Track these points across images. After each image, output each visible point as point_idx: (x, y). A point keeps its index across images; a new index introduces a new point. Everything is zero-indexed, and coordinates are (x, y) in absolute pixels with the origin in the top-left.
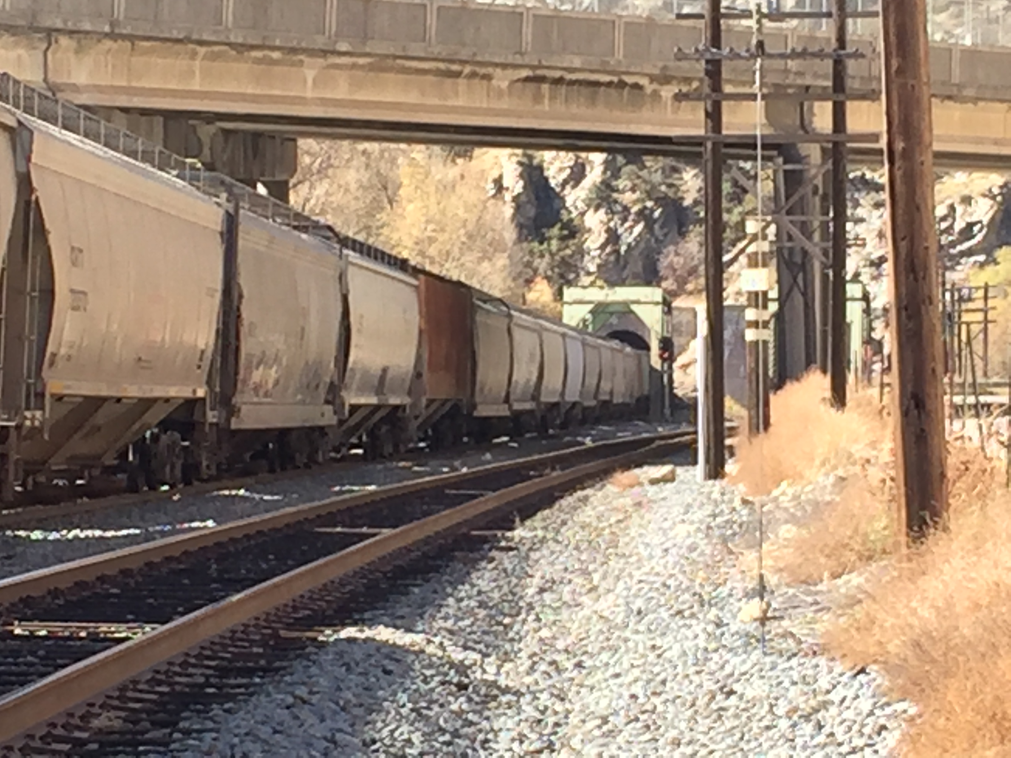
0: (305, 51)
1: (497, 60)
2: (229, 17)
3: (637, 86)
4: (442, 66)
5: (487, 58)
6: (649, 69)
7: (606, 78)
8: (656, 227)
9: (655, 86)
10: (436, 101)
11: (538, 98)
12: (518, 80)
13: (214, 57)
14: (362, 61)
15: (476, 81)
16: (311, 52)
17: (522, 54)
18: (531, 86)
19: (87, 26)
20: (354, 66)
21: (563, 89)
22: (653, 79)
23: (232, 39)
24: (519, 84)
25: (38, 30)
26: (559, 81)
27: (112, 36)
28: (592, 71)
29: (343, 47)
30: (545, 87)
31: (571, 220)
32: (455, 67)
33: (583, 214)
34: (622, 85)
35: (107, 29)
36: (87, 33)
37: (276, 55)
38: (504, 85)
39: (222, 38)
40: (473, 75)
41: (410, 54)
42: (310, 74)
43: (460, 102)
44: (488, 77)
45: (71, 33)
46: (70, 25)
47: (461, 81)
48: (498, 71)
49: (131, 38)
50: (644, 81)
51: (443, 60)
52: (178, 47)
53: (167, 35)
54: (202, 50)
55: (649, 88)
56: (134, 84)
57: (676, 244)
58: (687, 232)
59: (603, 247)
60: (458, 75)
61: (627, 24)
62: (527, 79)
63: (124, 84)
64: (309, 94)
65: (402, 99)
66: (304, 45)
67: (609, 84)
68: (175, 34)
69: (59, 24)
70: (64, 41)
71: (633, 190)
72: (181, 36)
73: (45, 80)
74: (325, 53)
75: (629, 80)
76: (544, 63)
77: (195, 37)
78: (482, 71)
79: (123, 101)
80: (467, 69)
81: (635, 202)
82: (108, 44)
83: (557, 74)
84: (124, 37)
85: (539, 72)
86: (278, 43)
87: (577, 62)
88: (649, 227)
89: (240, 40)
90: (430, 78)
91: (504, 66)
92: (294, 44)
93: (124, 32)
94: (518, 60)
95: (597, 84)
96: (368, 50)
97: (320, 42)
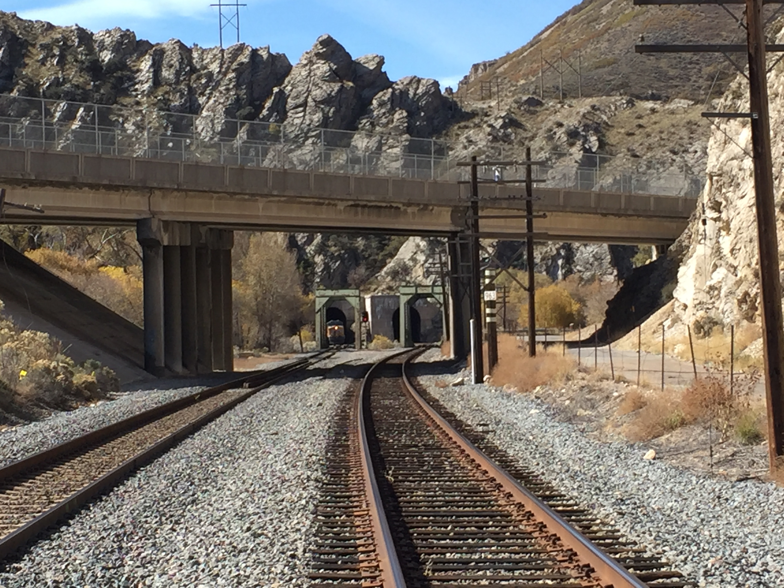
0: (258, 195)
1: (339, 197)
2: (227, 182)
3: (397, 208)
4: (316, 200)
5: (335, 196)
6: (403, 201)
7: (384, 204)
8: (346, 261)
9: (405, 207)
10: (314, 216)
11: (356, 213)
12: (348, 206)
13: (220, 198)
14: (283, 199)
15: (331, 206)
16: (262, 196)
17: (350, 195)
18: (353, 208)
19: (168, 186)
20: (279, 201)
21: (366, 210)
22: (404, 204)
23: (228, 191)
24: (349, 208)
25: (147, 188)
26: (364, 206)
27: (178, 190)
28: (379, 202)
29: (275, 193)
30: (359, 209)
31: (308, 260)
32: (321, 201)
33: (314, 257)
34: (391, 207)
35: (176, 187)
36: (167, 189)
37: (247, 197)
38: (342, 208)
39: (224, 190)
40: (329, 204)
41: (303, 195)
42: (261, 205)
43: (324, 216)
44: (335, 205)
45: (160, 189)
46: (160, 186)
47: (325, 207)
48: (340, 202)
49: (186, 191)
50: (400, 206)
51: (316, 198)
52: (206, 194)
53: (201, 189)
54: (215, 195)
55: (402, 208)
56: (187, 211)
57: (355, 269)
58: (360, 264)
59: (322, 271)
60: (322, 204)
61: (393, 180)
62: (352, 206)
63: (182, 211)
64: (260, 214)
65: (299, 215)
66: (259, 192)
67: (386, 207)
68: (205, 189)
69: (155, 185)
70: (157, 192)
71: (335, 246)
72: (207, 190)
73: (150, 210)
74: (266, 196)
75: (394, 205)
76: (359, 198)
77: (213, 190)
78: (332, 202)
79: (182, 219)
80: (327, 202)
81: (336, 251)
82: (175, 193)
83: (365, 203)
84: (182, 190)
85: (357, 202)
86: (248, 192)
87: (373, 198)
88: (342, 262)
89: (232, 191)
90: (312, 206)
91: (342, 200)
92: (254, 192)
93: (183, 188)
94: (348, 197)
95: (381, 207)
96: (285, 194)
97: (266, 191)
